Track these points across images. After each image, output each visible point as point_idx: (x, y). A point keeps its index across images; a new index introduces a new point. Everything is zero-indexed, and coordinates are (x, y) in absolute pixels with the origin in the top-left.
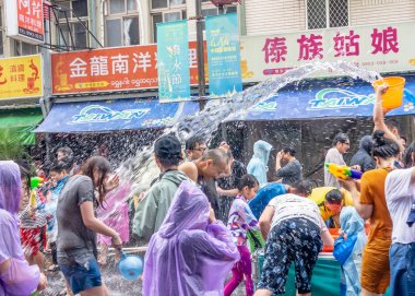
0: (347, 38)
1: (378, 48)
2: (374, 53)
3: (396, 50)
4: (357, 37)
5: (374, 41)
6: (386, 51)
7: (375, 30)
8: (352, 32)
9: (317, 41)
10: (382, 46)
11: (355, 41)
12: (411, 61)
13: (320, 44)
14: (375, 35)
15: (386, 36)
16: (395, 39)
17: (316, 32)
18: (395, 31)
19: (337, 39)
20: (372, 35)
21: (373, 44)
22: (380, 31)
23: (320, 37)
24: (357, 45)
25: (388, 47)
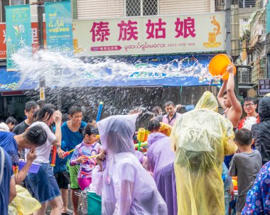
0: (156, 24)
1: (180, 33)
2: (177, 36)
3: (194, 35)
4: (165, 24)
5: (177, 27)
6: (186, 36)
7: (178, 19)
8: (160, 20)
9: (133, 26)
10: (183, 31)
11: (163, 27)
12: (205, 44)
13: (136, 28)
14: (178, 23)
15: (186, 24)
16: (193, 27)
17: (133, 19)
18: (193, 20)
19: (149, 24)
20: (176, 23)
21: (177, 30)
22: (182, 20)
23: (136, 23)
24: (164, 30)
25: (188, 33)
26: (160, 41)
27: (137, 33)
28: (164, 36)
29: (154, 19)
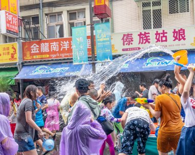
0: (161, 33)
1: (176, 38)
2: (174, 40)
3: (184, 39)
4: (166, 33)
5: (174, 35)
6: (180, 40)
7: (175, 30)
8: (164, 31)
9: (147, 35)
10: (178, 37)
11: (165, 35)
12: (191, 44)
13: (149, 36)
14: (175, 32)
15: (180, 32)
16: (184, 34)
17: (147, 31)
18: (184, 30)
19: (157, 34)
20: (173, 32)
21: (174, 36)
22: (177, 30)
23: (149, 33)
24: (166, 37)
25: (181, 38)
26: (164, 43)
27: (149, 39)
28: (166, 41)
29: (160, 31)
